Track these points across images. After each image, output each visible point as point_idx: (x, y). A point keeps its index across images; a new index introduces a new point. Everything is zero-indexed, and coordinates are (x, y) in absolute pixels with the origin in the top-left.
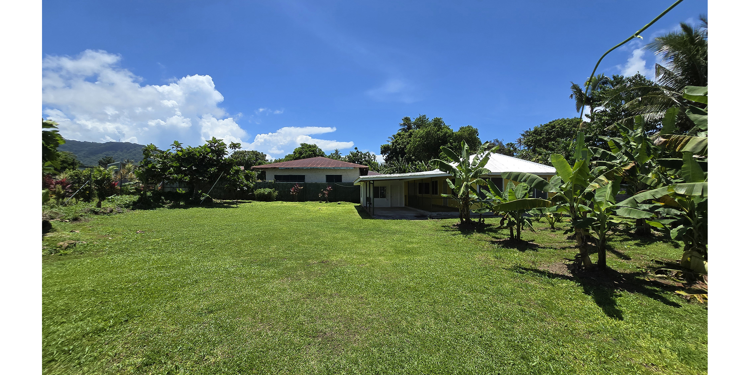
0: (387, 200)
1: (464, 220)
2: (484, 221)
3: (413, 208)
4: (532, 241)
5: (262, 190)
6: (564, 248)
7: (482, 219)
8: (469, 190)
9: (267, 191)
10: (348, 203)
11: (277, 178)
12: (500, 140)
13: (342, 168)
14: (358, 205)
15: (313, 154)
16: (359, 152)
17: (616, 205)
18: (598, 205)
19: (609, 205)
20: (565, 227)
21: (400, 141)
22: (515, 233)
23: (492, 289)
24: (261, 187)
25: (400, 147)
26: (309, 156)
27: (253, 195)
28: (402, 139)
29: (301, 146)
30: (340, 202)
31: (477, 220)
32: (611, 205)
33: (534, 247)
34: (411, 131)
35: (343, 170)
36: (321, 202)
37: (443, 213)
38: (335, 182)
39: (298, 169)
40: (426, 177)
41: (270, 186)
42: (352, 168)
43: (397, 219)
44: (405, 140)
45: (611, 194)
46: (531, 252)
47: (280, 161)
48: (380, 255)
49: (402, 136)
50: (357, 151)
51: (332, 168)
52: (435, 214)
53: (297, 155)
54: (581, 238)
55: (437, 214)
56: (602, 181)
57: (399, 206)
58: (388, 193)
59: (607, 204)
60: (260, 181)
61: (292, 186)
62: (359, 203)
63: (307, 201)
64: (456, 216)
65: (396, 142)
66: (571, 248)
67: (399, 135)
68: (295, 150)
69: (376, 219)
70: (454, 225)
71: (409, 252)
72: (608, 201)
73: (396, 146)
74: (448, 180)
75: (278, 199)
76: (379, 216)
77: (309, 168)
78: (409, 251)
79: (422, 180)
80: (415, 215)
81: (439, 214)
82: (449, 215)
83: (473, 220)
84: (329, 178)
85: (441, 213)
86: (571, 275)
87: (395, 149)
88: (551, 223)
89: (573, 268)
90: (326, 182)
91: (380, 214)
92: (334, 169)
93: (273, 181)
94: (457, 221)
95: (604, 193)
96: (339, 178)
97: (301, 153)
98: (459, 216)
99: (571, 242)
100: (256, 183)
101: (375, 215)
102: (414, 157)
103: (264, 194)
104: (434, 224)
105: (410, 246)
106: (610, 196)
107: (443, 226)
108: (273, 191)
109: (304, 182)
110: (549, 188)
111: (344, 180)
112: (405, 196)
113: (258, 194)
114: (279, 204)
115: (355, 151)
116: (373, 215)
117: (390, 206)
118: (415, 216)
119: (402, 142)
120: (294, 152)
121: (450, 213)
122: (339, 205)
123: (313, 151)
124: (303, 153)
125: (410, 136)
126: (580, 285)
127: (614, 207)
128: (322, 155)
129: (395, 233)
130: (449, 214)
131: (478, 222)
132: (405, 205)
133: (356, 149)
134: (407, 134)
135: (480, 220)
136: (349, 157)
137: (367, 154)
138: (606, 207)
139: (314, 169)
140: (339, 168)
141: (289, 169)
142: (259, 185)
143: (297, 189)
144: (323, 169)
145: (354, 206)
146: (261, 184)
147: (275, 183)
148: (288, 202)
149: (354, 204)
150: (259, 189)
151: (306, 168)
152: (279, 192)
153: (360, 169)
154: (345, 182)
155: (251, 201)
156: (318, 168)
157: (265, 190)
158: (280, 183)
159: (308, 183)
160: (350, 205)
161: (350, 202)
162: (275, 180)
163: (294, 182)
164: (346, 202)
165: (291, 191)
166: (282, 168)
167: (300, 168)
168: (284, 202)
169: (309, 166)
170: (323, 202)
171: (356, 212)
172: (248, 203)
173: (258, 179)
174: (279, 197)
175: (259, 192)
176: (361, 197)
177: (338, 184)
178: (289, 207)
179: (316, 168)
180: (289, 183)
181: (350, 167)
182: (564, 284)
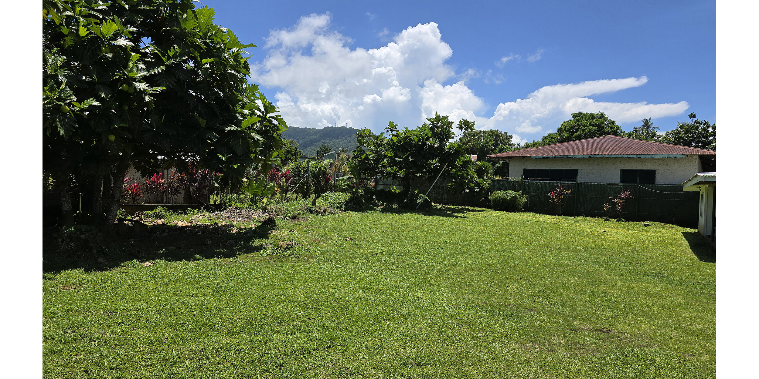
5: (501, 194)
9: (510, 194)
10: (667, 225)
11: (527, 173)
13: (657, 157)
14: (693, 231)
15: (597, 130)
16: (700, 123)
24: (501, 187)
26: (591, 135)
27: (489, 200)
29: (572, 119)
30: (648, 223)
35: (661, 159)
36: (608, 220)
38: (640, 183)
39: (565, 159)
41: (515, 186)
42: (681, 156)
47: (534, 145)
50: (695, 122)
51: (635, 157)
53: (566, 135)
60: (498, 178)
61: (553, 188)
62: (694, 225)
63: (579, 215)
68: (562, 125)
75: (527, 208)
77: (587, 157)
84: (626, 175)
90: (621, 182)
92: (639, 159)
93: (520, 179)
96: (650, 175)
97: (572, 131)
100: (494, 181)
103: (504, 199)
108: (519, 195)
109: (575, 181)
111: (660, 179)
113: (494, 200)
114: (528, 216)
115: (691, 121)
120: (560, 130)
122: (646, 228)
123: (598, 125)
124: (578, 129)
128: (615, 131)
133: (692, 116)
136: (675, 134)
139: (597, 158)
140: (650, 156)
141: (548, 158)
142: (497, 184)
143: (561, 193)
144: (615, 158)
145: (682, 232)
146: (501, 183)
147: (523, 182)
148: (543, 216)
149: (682, 228)
150: (497, 191)
151: (581, 156)
152: (530, 198)
153: (701, 157)
154: (663, 184)
155: (484, 209)
156: (603, 156)
157: (506, 192)
158: (531, 182)
159: (583, 184)
160: (671, 230)
161: (673, 224)
162: (524, 177)
163: (556, 182)
164: (661, 224)
165: (549, 198)
166: (537, 157)
167: (568, 156)
168: (537, 214)
169: (587, 153)
170: (611, 219)
171: (685, 245)
172: (479, 213)
173: (496, 175)
174: (530, 206)
175: (497, 196)
176: (701, 215)
177: (646, 187)
178: (545, 223)
179: (600, 156)
180: (547, 182)
181: (675, 155)
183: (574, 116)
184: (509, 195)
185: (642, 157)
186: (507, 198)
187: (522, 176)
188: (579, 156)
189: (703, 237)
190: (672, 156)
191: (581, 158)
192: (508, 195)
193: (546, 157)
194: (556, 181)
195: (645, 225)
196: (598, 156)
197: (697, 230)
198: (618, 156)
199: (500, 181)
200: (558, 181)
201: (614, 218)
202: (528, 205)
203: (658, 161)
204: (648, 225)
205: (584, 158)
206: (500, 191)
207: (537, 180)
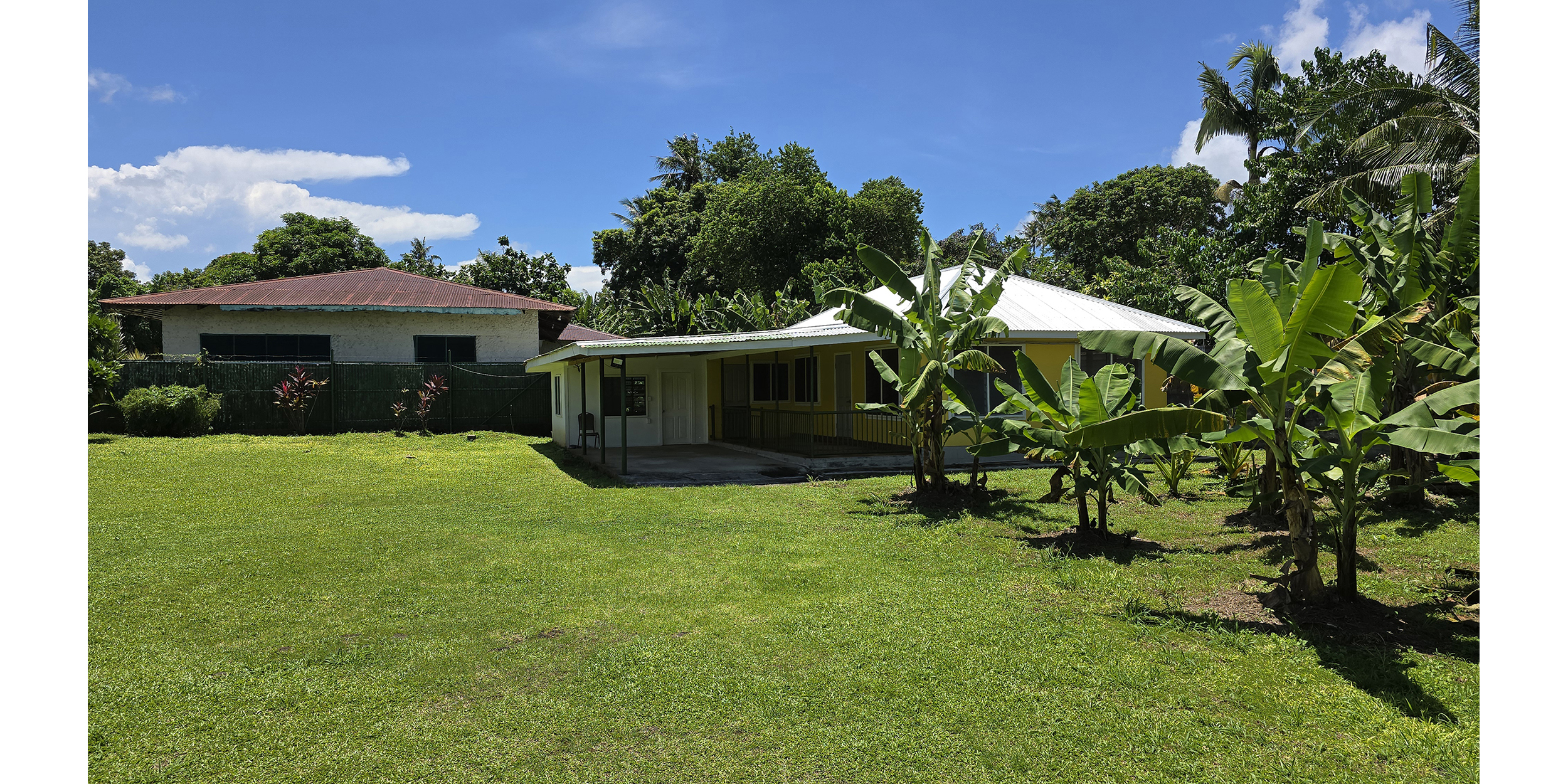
0: (651, 421)
1: (928, 478)
2: (985, 479)
3: (742, 449)
4: (1135, 533)
5: (154, 394)
6: (1228, 549)
7: (980, 476)
8: (943, 386)
9: (176, 394)
10: (504, 435)
11: (211, 343)
12: (989, 227)
13: (477, 312)
14: (544, 440)
15: (340, 256)
16: (515, 255)
17: (1385, 422)
18: (1338, 424)
19: (1365, 423)
21: (661, 221)
22: (1093, 514)
23: (1098, 673)
24: (149, 379)
25: (665, 239)
26: (325, 266)
27: (118, 411)
28: (668, 213)
30: (473, 433)
31: (964, 478)
32: (1372, 423)
33: (1150, 550)
34: (698, 185)
35: (484, 316)
36: (402, 435)
37: (848, 459)
38: (453, 361)
39: (303, 313)
41: (184, 374)
42: (515, 312)
43: (711, 485)
44: (681, 216)
45: (1368, 394)
46: (1147, 563)
48: (719, 599)
49: (668, 204)
50: (508, 252)
51: (440, 311)
52: (822, 464)
55: (831, 465)
56: (1354, 357)
57: (690, 441)
58: (655, 403)
59: (1360, 420)
60: (137, 357)
61: (282, 376)
62: (547, 432)
63: (344, 431)
64: (886, 469)
65: (650, 222)
66: (1245, 548)
67: (660, 198)
68: (262, 237)
69: (640, 486)
70: (895, 498)
71: (805, 583)
72: (1362, 413)
73: (648, 238)
75: (222, 425)
76: (643, 475)
77: (349, 309)
78: (805, 581)
79: (777, 354)
80: (760, 468)
81: (834, 463)
82: (866, 465)
83: (951, 478)
84: (427, 347)
85: (841, 459)
86: (1275, 621)
87: (647, 246)
88: (1169, 481)
89: (1275, 602)
90: (418, 360)
91: (646, 470)
92: (447, 316)
93: (199, 358)
94: (905, 483)
95: (1350, 390)
96: (465, 347)
97: (287, 252)
99: (1238, 532)
100: (127, 364)
101: (630, 474)
102: (712, 278)
103: (162, 407)
104: (833, 497)
105: (799, 566)
106: (1366, 399)
107: (864, 501)
108: (200, 394)
109: (328, 359)
111: (483, 354)
112: (712, 408)
113: (133, 411)
114: (232, 444)
115: (500, 251)
116: (625, 473)
117: (659, 442)
118: (764, 473)
119: (671, 225)
120: (260, 248)
121: (868, 459)
122: (469, 444)
123: (339, 245)
124: (298, 251)
125: (699, 203)
126: (1308, 645)
127: (1378, 427)
129: (724, 527)
130: (866, 461)
131: (968, 486)
132: (712, 437)
133: (504, 242)
134: (687, 196)
135: (974, 478)
137: (547, 263)
138: (1357, 427)
139: (367, 312)
140: (466, 310)
141: (263, 310)
142: (135, 372)
143: (301, 387)
144: (404, 313)
145: (529, 445)
146: (146, 368)
147: (207, 364)
148: (269, 438)
149: (526, 438)
150: (138, 388)
151: (336, 308)
152: (227, 400)
153: (543, 315)
154: (489, 361)
155: (107, 436)
156: (382, 308)
157: (166, 391)
158: (227, 364)
159: (346, 365)
160: (513, 443)
161: (511, 432)
162: (207, 353)
163: (286, 362)
164: (494, 433)
165: (275, 397)
166: (235, 308)
167: (309, 308)
168: (251, 438)
169: (347, 301)
170: (407, 433)
171: (549, 465)
172: (99, 446)
173: (130, 350)
174: (227, 419)
175: (142, 399)
176: (558, 412)
177: (462, 367)
178: (283, 454)
179: (376, 308)
180: (266, 364)
181: (506, 310)
182: (1269, 645)
183: (290, 219)
184: (174, 396)
185: (452, 312)
186: (169, 404)
187: (203, 352)
188: (333, 308)
189: (565, 448)
190: (501, 312)
191: (337, 311)
192: (171, 397)
193: (259, 307)
194: (288, 360)
195: (470, 438)
196: (372, 309)
197: (549, 440)
198: (410, 310)
199: (143, 364)
200: (291, 360)
201: (411, 430)
202: (222, 418)
203: (477, 320)
204: (474, 438)
205: (343, 311)
206: (148, 388)
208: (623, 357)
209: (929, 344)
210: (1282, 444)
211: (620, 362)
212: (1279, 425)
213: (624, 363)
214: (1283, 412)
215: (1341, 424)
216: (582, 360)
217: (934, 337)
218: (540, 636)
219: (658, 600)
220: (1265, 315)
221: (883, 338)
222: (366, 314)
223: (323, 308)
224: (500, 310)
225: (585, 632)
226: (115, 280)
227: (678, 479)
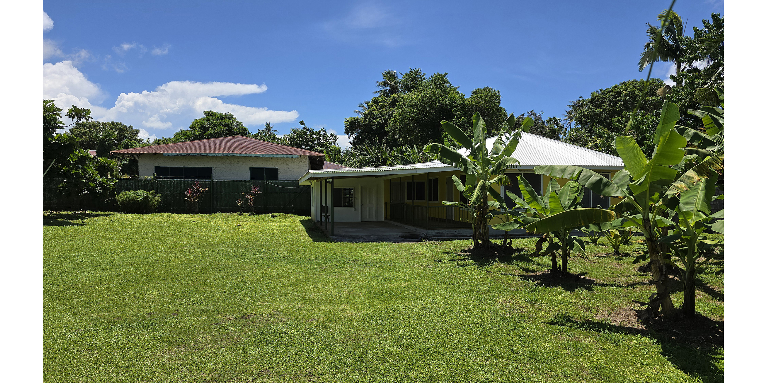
0: (356, 210)
1: (480, 242)
2: (511, 242)
3: (398, 224)
4: (584, 274)
5: (131, 194)
6: (633, 285)
7: (508, 241)
8: (488, 193)
9: (141, 194)
10: (289, 215)
11: (159, 171)
12: (537, 113)
13: (278, 156)
14: (307, 218)
15: (227, 130)
16: (308, 130)
17: (712, 216)
18: (684, 217)
19: (700, 217)
20: (635, 251)
21: (376, 113)
22: (559, 262)
23: (524, 352)
24: (130, 187)
25: (378, 122)
26: (220, 134)
27: (116, 202)
28: (380, 109)
29: (204, 116)
30: (274, 214)
31: (500, 242)
32: (704, 217)
33: (588, 285)
34: (394, 95)
35: (282, 158)
36: (242, 214)
37: (447, 231)
38: (267, 180)
39: (199, 157)
40: (419, 172)
41: (146, 186)
42: (296, 156)
43: (372, 242)
44: (386, 110)
45: (704, 200)
46: (584, 292)
47: (165, 141)
48: (343, 302)
49: (380, 104)
50: (305, 128)
51: (261, 156)
52: (432, 233)
53: (198, 132)
54: (659, 269)
55: (437, 233)
56: (690, 178)
57: (375, 219)
58: (358, 201)
59: (698, 215)
60: (126, 177)
61: (188, 186)
62: (308, 214)
63: (215, 212)
64: (466, 236)
65: (371, 113)
66: (644, 284)
67: (376, 101)
68: (193, 122)
69: (337, 241)
70: (464, 251)
71: (391, 295)
72: (699, 211)
73: (370, 121)
74: (454, 178)
75: (161, 209)
76: (341, 236)
77: (220, 155)
78: (391, 294)
79: (413, 177)
80: (400, 234)
81: (439, 233)
82: (456, 234)
83: (493, 241)
84: (256, 173)
85: (443, 231)
86: (643, 327)
87: (370, 125)
88: (614, 246)
89: (646, 316)
90: (251, 179)
91: (344, 234)
92: (264, 158)
93: (152, 177)
94: (469, 244)
95: (693, 198)
96: (273, 173)
97: (204, 128)
98: (471, 236)
99: (644, 275)
100: (120, 180)
101: (335, 235)
102: (401, 139)
103: (134, 201)
104: (431, 250)
105: (393, 286)
106: (702, 203)
107: (445, 253)
108: (152, 195)
109: (210, 179)
110: (613, 190)
111: (282, 176)
112: (386, 203)
113: (123, 201)
114: (164, 217)
115: (300, 128)
116: (333, 235)
117: (360, 220)
118: (402, 237)
119: (381, 114)
120: (192, 127)
121: (457, 231)
122: (273, 219)
123: (227, 125)
124: (209, 128)
125: (394, 103)
126: (657, 342)
127: (707, 219)
128: (243, 132)
129: (367, 264)
130: (456, 232)
131: (502, 246)
132: (386, 218)
133: (302, 123)
134: (389, 100)
135: (505, 242)
136: (290, 137)
137: (322, 133)
138: (696, 219)
139: (229, 156)
140: (273, 156)
141: (181, 155)
142: (125, 184)
143: (198, 191)
144: (245, 157)
145: (300, 220)
146: (129, 182)
147: (156, 180)
148: (180, 215)
149: (299, 217)
150: (124, 191)
151: (214, 154)
152: (164, 197)
153: (310, 158)
154: (284, 180)
155: (110, 212)
156: (235, 155)
157: (137, 193)
158: (165, 180)
159: (218, 181)
160: (292, 219)
161: (293, 214)
162: (156, 175)
163: (191, 180)
164: (285, 214)
165: (185, 196)
166: (170, 155)
167: (202, 154)
168: (173, 214)
169: (219, 151)
170: (244, 214)
171: (302, 230)
172: (104, 217)
173: (123, 174)
174: (164, 206)
175: (125, 197)
176: (313, 205)
177: (271, 183)
178: (182, 223)
179: (232, 155)
180: (182, 181)
181: (292, 155)
182: (633, 341)
183: (206, 113)
184: (140, 195)
185: (267, 157)
186: (138, 199)
187: (154, 175)
188: (213, 154)
189: (314, 223)
190: (289, 156)
191: (214, 156)
192: (138, 196)
193: (180, 154)
194: (192, 179)
195: (272, 217)
196: (230, 155)
197: (310, 218)
198: (247, 155)
199: (128, 180)
200: (193, 179)
201: (247, 212)
202: (162, 205)
203: (279, 160)
204: (275, 216)
205: (217, 156)
206: (129, 191)
207: (171, 178)
208: (332, 178)
209: (481, 172)
210: (648, 228)
211: (331, 180)
212: (646, 217)
213: (333, 181)
214: (648, 210)
215: (687, 217)
216: (320, 180)
217: (483, 168)
218: (243, 317)
219: (311, 301)
220: (636, 156)
221: (457, 169)
222: (228, 158)
223: (208, 154)
224: (289, 155)
225: (266, 316)
226: (130, 143)
227: (358, 239)
